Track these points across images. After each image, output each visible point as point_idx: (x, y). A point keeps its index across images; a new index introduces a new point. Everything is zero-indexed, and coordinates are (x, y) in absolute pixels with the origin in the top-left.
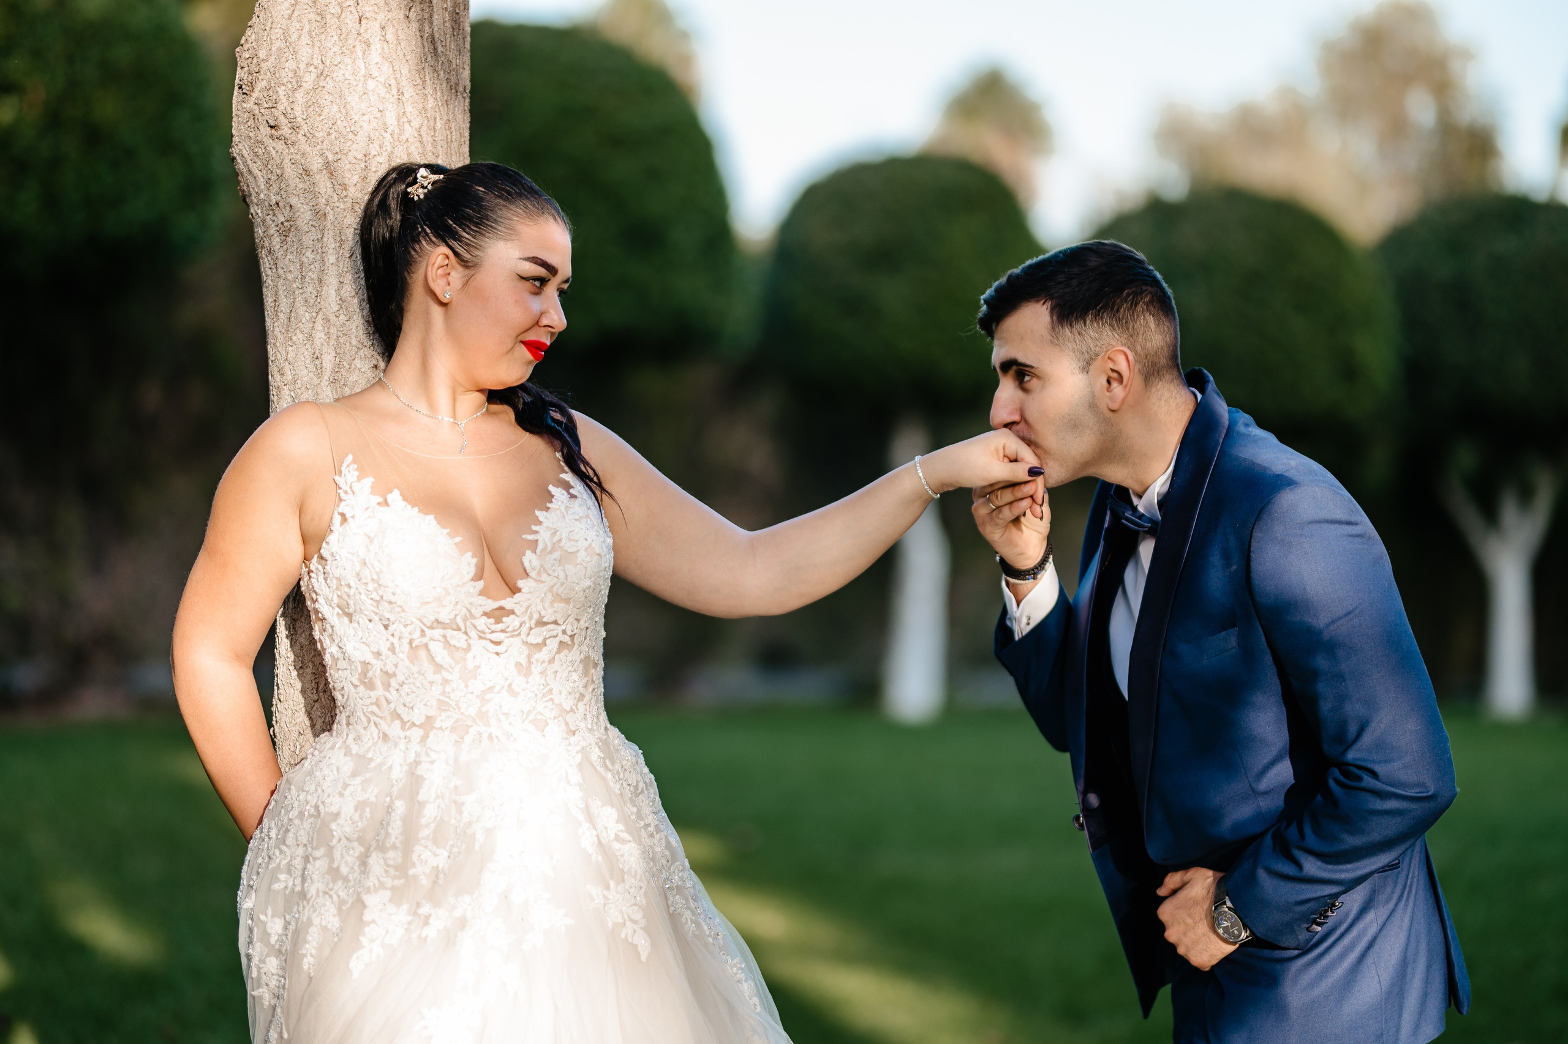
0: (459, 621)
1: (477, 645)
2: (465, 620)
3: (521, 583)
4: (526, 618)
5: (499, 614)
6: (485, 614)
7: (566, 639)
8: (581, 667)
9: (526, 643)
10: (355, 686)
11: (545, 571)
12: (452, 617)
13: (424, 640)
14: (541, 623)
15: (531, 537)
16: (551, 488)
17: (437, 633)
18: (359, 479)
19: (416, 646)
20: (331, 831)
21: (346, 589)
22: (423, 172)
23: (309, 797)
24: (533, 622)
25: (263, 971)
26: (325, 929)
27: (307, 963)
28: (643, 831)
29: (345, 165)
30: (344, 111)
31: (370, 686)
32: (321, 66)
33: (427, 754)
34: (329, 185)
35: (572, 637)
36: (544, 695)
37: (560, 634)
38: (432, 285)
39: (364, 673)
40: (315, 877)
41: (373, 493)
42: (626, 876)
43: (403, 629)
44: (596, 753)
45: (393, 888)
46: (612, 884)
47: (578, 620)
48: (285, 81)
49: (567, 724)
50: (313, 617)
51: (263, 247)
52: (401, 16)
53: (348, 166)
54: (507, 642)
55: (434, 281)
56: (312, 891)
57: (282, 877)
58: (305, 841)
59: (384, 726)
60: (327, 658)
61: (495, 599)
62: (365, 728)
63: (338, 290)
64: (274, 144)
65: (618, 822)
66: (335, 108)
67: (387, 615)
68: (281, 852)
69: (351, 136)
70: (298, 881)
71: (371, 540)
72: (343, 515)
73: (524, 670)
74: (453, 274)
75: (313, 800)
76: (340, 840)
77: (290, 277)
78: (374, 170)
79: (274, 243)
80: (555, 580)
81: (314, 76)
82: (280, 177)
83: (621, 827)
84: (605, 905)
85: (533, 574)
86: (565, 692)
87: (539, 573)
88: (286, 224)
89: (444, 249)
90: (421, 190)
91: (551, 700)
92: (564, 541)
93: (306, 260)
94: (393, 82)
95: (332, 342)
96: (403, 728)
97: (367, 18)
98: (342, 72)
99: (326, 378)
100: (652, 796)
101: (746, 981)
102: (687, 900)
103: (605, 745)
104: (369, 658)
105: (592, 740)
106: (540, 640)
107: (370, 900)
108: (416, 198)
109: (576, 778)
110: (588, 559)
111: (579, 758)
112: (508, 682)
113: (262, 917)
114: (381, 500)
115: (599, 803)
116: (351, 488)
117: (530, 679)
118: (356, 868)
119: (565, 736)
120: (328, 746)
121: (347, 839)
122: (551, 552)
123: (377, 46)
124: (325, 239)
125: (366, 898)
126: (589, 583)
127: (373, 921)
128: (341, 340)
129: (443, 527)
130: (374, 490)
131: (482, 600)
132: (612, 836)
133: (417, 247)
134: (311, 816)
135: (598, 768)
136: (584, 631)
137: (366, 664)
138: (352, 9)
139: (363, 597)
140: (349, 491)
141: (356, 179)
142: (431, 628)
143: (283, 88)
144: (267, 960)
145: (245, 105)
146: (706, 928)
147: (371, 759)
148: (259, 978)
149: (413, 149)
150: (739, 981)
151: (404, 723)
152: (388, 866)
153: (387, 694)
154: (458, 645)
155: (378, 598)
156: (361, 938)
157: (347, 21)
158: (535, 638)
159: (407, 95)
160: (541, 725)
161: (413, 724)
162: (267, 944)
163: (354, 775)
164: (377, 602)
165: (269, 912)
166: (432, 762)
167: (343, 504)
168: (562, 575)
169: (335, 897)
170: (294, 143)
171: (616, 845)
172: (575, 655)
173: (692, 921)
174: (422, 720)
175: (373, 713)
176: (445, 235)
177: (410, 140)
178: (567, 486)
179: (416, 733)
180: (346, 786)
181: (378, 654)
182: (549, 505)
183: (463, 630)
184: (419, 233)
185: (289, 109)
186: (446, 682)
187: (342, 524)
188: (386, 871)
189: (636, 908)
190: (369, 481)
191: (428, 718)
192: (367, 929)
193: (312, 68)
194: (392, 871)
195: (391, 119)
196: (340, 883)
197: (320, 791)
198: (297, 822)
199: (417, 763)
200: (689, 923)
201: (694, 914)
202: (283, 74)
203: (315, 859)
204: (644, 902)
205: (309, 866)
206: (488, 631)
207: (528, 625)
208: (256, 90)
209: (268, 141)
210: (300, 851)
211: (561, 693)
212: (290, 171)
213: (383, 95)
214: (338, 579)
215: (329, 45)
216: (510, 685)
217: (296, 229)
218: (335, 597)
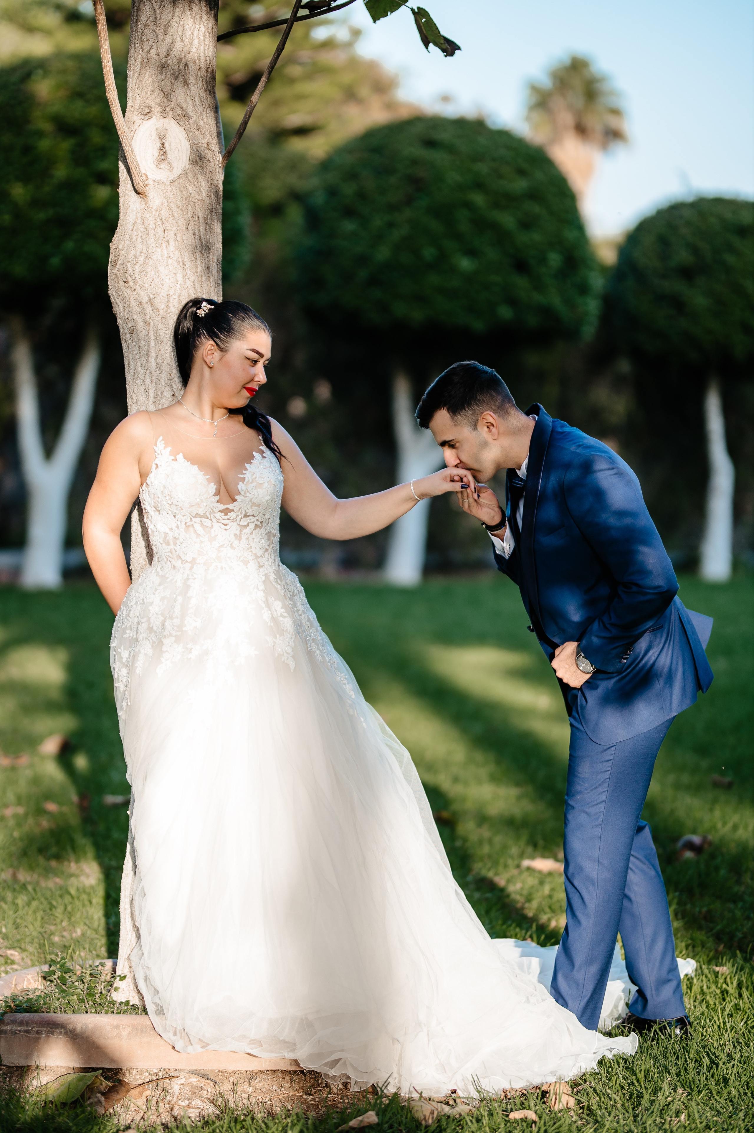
0: (208, 514)
1: (216, 525)
2: (210, 514)
3: (237, 497)
4: (239, 513)
5: (226, 511)
6: (220, 511)
7: (258, 523)
8: (266, 537)
9: (239, 525)
10: (161, 544)
11: (248, 492)
12: (204, 512)
13: (192, 523)
14: (246, 516)
15: (242, 476)
16: (254, 453)
17: (198, 519)
18: (165, 448)
19: (188, 526)
20: (149, 610)
21: (157, 499)
22: (204, 304)
23: (140, 595)
24: (243, 515)
25: (120, 675)
26: (146, 654)
27: (138, 670)
28: (296, 613)
29: (158, 300)
30: (157, 274)
31: (168, 544)
32: (147, 253)
33: (192, 575)
34: (151, 309)
35: (261, 522)
36: (248, 549)
37: (256, 521)
38: (205, 359)
39: (165, 538)
40: (142, 631)
41: (170, 455)
42: (285, 633)
43: (182, 517)
44: (272, 577)
45: (176, 636)
46: (278, 636)
47: (264, 515)
48: (131, 260)
49: (259, 562)
50: (144, 511)
51: (123, 338)
52: (184, 228)
53: (160, 300)
54: (230, 524)
55: (206, 357)
56: (140, 637)
57: (128, 631)
58: (138, 615)
59: (174, 562)
60: (149, 530)
61: (224, 504)
62: (165, 563)
63: (156, 359)
64: (126, 290)
65: (282, 608)
66: (153, 273)
67: (175, 511)
68: (128, 620)
69: (161, 286)
70: (135, 633)
71: (168, 476)
72: (157, 465)
73: (238, 537)
74: (215, 353)
75: (142, 596)
76: (153, 614)
77: (134, 353)
78: (172, 302)
79: (127, 337)
80: (253, 496)
81: (143, 258)
82: (129, 305)
83: (283, 610)
84: (274, 646)
85: (242, 493)
86: (258, 548)
87: (245, 493)
88: (132, 328)
89: (212, 342)
90: (203, 312)
91: (251, 551)
92: (257, 478)
93: (141, 345)
94: (180, 260)
95: (154, 383)
96: (182, 563)
97: (168, 230)
98: (156, 256)
99: (151, 401)
100: (302, 597)
101: (348, 684)
102: (318, 646)
103: (277, 573)
104: (168, 531)
105: (271, 570)
106: (246, 524)
107: (166, 641)
108: (200, 316)
109: (262, 587)
110: (269, 487)
111: (264, 578)
112: (231, 543)
113: (119, 650)
114: (173, 458)
115: (273, 599)
116: (161, 452)
117: (241, 542)
118: (160, 627)
119: (258, 568)
120: (149, 572)
121: (157, 614)
122: (251, 483)
123: (172, 243)
124: (149, 335)
125: (164, 640)
126: (268, 498)
127: (167, 651)
128: (158, 383)
129: (201, 471)
130: (171, 453)
131: (218, 505)
132: (279, 615)
133: (199, 340)
134: (141, 603)
135: (273, 583)
136: (267, 520)
137: (166, 534)
138: (161, 226)
139: (164, 503)
140: (160, 454)
141: (163, 306)
142: (195, 517)
143: (130, 263)
144: (122, 670)
145: (113, 271)
146: (327, 658)
147: (168, 578)
148: (118, 678)
149: (190, 291)
150: (345, 684)
151: (182, 561)
152: (174, 626)
153: (175, 547)
154: (207, 525)
155: (171, 503)
156: (162, 659)
157: (158, 231)
158: (244, 522)
159: (187, 266)
160: (246, 563)
161: (187, 562)
162: (122, 663)
163: (160, 585)
164: (171, 505)
165: (122, 648)
166: (195, 579)
167: (157, 459)
168: (256, 494)
169: (151, 640)
170: (135, 290)
171: (281, 619)
172: (263, 531)
173: (320, 655)
174: (191, 559)
175: (169, 556)
176: (213, 335)
177: (189, 287)
178: (262, 452)
179: (188, 566)
180: (156, 590)
181: (171, 529)
182: (252, 461)
183: (210, 518)
184: (201, 333)
185: (132, 273)
186: (201, 542)
187: (156, 469)
188: (173, 628)
189: (289, 647)
190: (169, 449)
191: (194, 559)
192: (164, 655)
193: (142, 254)
194: (175, 628)
195: (180, 277)
196: (153, 634)
197: (145, 592)
198: (134, 606)
199: (188, 579)
200: (319, 656)
201: (321, 652)
202: (130, 257)
203: (142, 623)
204: (293, 644)
205: (139, 626)
206: (221, 519)
207: (240, 517)
208: (118, 264)
209: (123, 289)
210: (136, 620)
211: (256, 548)
212: (133, 303)
213: (176, 266)
214: (154, 494)
215: (150, 243)
216: (231, 544)
217: (136, 330)
218: (153, 502)
